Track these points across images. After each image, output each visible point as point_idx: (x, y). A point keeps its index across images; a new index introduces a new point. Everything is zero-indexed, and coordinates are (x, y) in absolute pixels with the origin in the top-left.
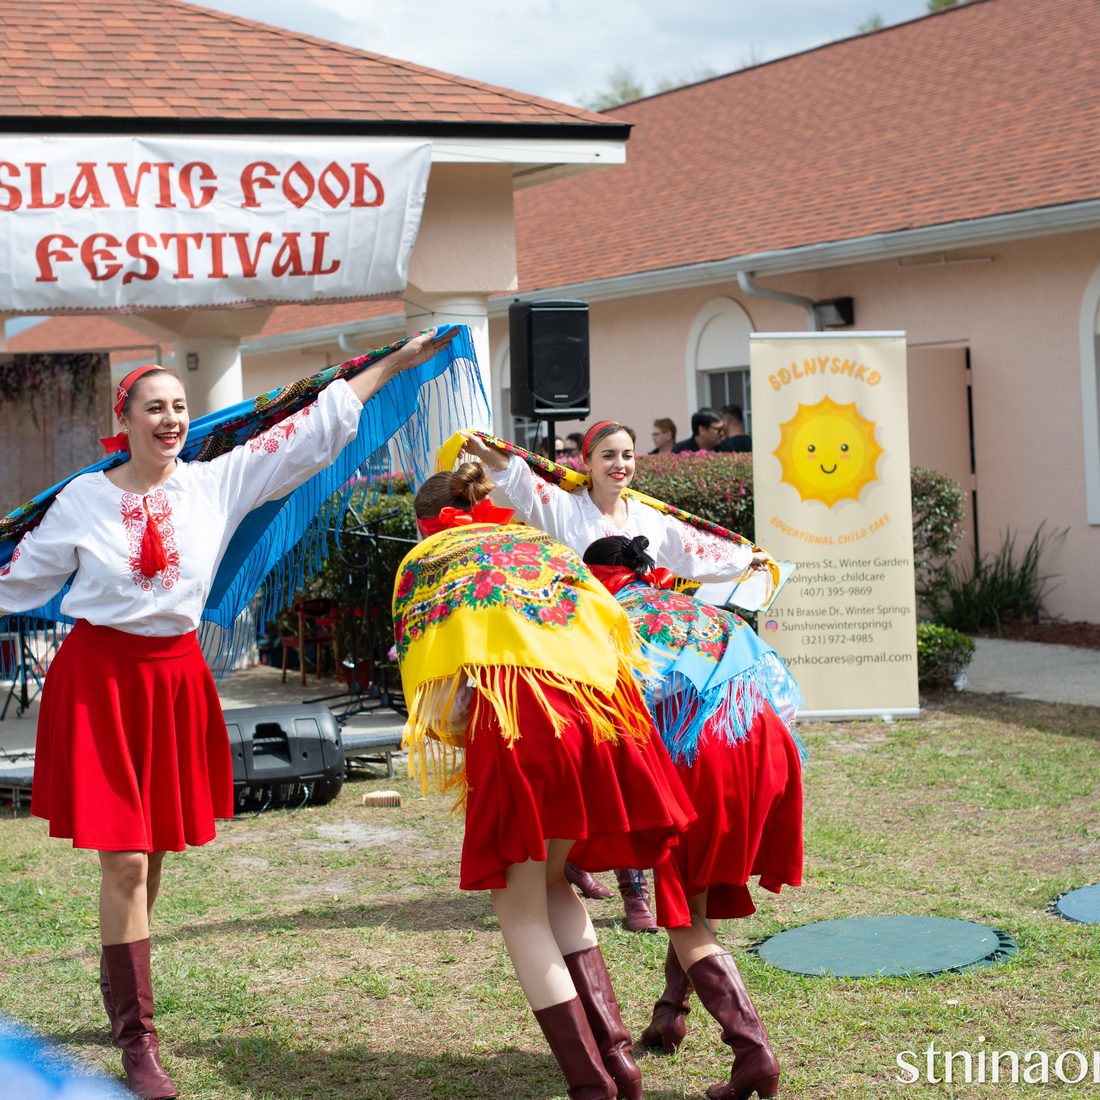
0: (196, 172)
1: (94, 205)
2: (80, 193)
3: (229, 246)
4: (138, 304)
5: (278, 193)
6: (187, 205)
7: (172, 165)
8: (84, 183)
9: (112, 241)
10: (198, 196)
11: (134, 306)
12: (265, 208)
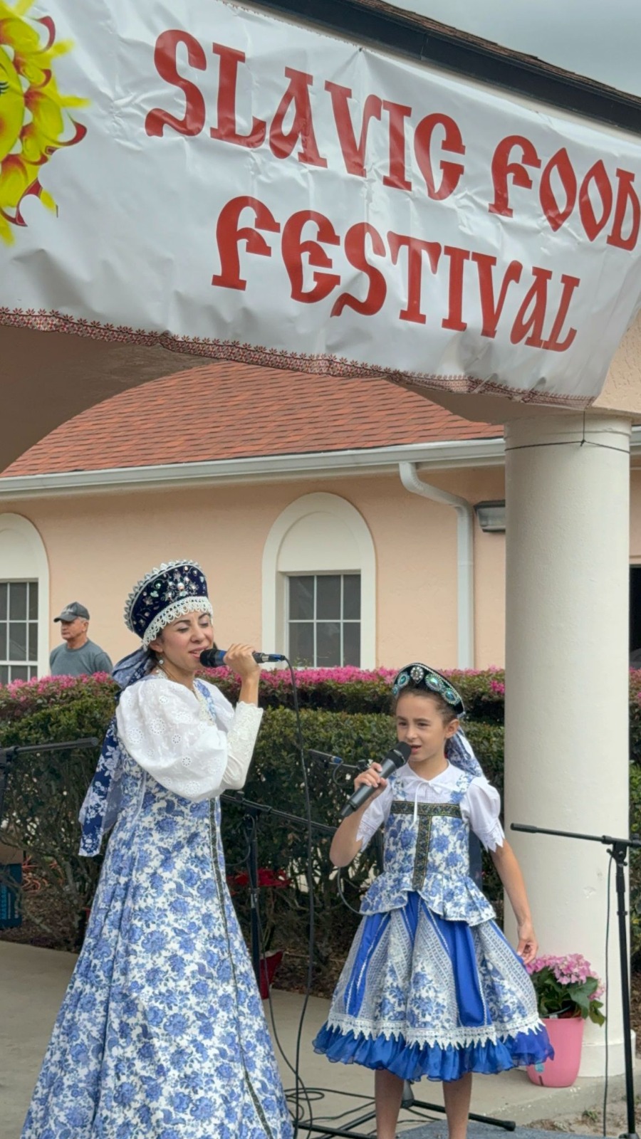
0: (439, 133)
1: (304, 158)
2: (287, 128)
3: (471, 270)
4: (338, 356)
5: (532, 196)
6: (425, 192)
7: (406, 111)
8: (292, 110)
9: (327, 232)
10: (438, 177)
11: (331, 361)
12: (516, 219)
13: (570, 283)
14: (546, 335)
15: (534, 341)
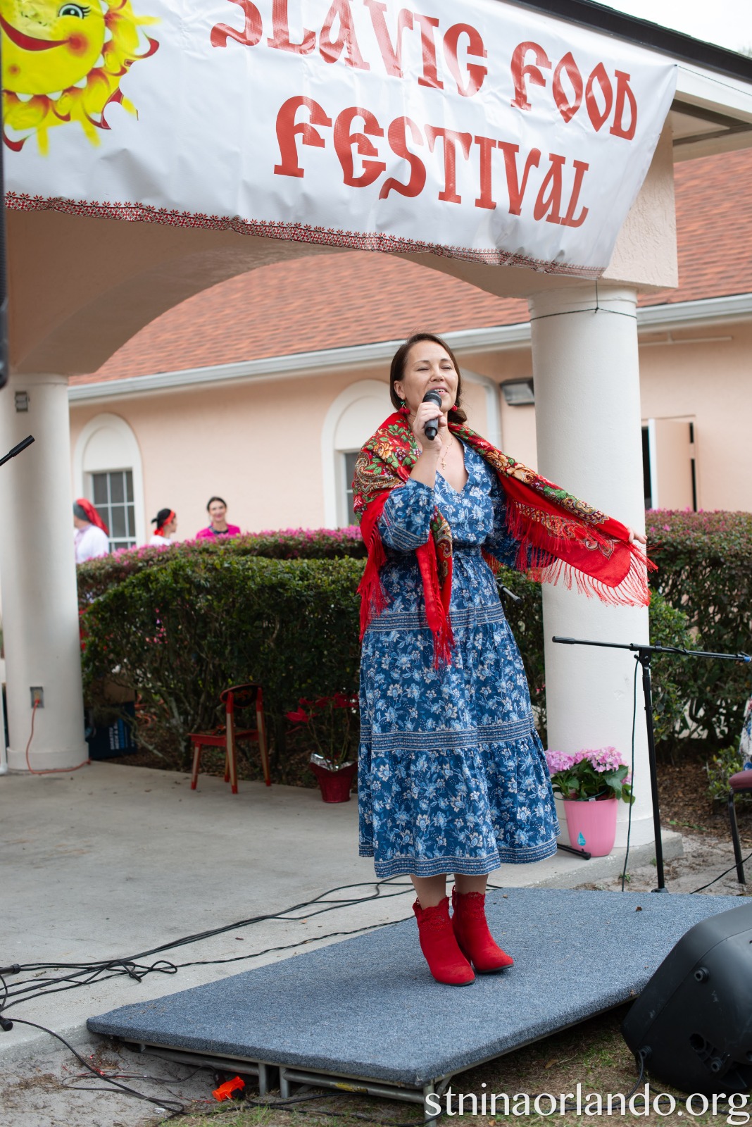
0: (464, 40)
1: (350, 62)
2: (334, 37)
3: (498, 155)
4: (388, 234)
5: (546, 93)
6: (455, 90)
7: (434, 22)
8: (338, 20)
9: (372, 125)
10: (465, 76)
11: (381, 239)
12: (534, 112)
13: (581, 167)
14: (563, 213)
15: (553, 218)
